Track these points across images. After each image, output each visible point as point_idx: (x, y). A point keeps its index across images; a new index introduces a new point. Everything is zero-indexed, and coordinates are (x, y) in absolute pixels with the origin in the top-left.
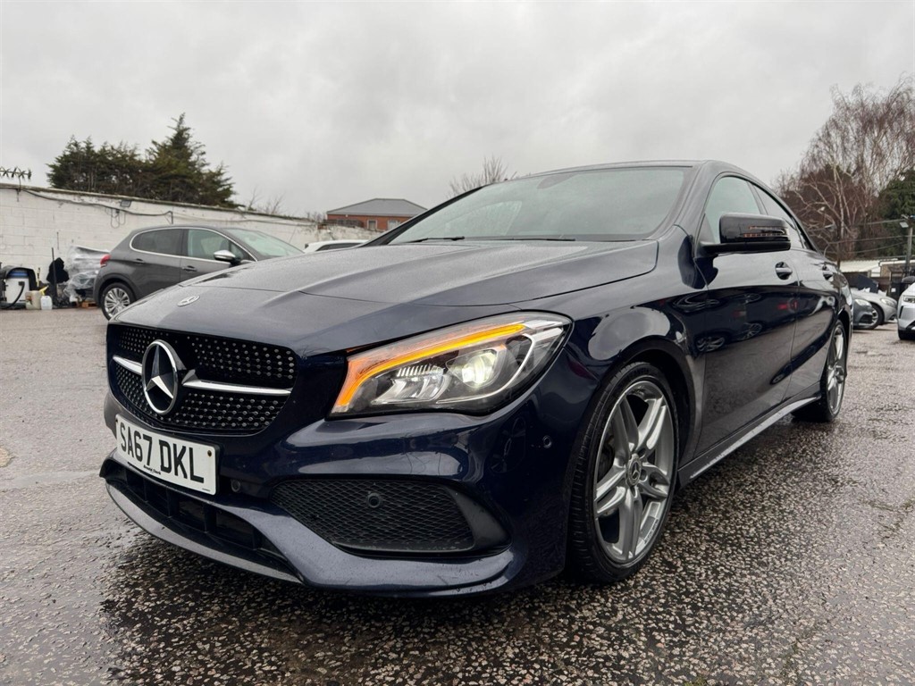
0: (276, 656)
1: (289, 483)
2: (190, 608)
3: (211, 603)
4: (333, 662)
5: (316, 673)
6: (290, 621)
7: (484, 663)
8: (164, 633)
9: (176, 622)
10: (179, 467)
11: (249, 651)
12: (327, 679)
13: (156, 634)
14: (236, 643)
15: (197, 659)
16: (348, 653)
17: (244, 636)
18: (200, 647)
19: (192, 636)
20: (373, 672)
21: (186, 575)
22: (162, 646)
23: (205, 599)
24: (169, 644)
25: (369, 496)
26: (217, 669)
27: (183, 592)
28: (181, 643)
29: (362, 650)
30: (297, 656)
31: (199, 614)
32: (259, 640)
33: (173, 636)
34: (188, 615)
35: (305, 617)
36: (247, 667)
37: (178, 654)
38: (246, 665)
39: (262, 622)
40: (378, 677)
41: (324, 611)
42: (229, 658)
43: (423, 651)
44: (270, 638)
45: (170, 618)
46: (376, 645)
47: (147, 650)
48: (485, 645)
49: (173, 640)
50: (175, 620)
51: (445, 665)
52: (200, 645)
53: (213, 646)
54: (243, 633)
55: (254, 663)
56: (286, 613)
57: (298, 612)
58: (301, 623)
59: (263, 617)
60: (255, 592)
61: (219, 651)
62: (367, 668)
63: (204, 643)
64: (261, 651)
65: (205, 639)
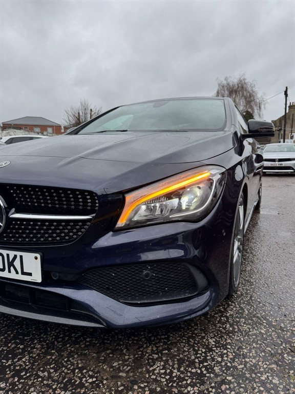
0: (92, 371)
1: (94, 271)
2: (22, 349)
3: (34, 344)
4: (125, 367)
5: (120, 377)
6: (86, 346)
7: (204, 350)
8: (14, 370)
9: (18, 361)
10: (12, 268)
11: (73, 371)
12: (128, 379)
13: (8, 372)
14: (62, 367)
15: (44, 384)
16: (130, 360)
17: (65, 362)
18: (41, 375)
19: (33, 369)
20: (151, 369)
21: (8, 328)
22: (16, 380)
23: (28, 342)
24: (20, 378)
25: (144, 273)
26: (60, 388)
27: (12, 340)
28: (28, 375)
29: (136, 356)
30: (103, 368)
31: (29, 353)
32: (75, 363)
33: (21, 371)
34: (23, 354)
35: (94, 341)
36: (78, 382)
37: (30, 383)
38: (77, 381)
39: (71, 350)
40: (156, 372)
41: (102, 336)
42: (64, 378)
43: (169, 350)
44: (81, 360)
45: (13, 358)
46: (142, 351)
47: (8, 385)
48: (197, 339)
49: (22, 374)
50: (16, 360)
51: (185, 356)
52: (40, 373)
53: (49, 373)
54: (63, 360)
55: (81, 379)
56: (81, 341)
57: (88, 340)
58: (94, 346)
59: (70, 347)
60: (57, 331)
61: (55, 375)
62: (146, 367)
63: (43, 372)
64: (81, 369)
65: (42, 369)
